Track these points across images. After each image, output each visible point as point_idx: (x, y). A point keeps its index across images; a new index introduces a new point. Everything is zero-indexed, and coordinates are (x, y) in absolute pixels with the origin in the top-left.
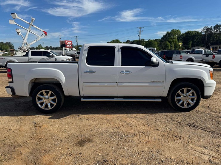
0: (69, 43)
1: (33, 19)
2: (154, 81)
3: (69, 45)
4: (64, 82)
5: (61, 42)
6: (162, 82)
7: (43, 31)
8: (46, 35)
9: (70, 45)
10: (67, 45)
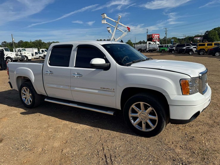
0: (156, 36)
1: (120, 17)
2: (104, 88)
3: (156, 39)
4: (33, 82)
5: (149, 36)
6: (112, 90)
7: (127, 27)
8: (129, 31)
9: (158, 39)
10: (154, 39)
